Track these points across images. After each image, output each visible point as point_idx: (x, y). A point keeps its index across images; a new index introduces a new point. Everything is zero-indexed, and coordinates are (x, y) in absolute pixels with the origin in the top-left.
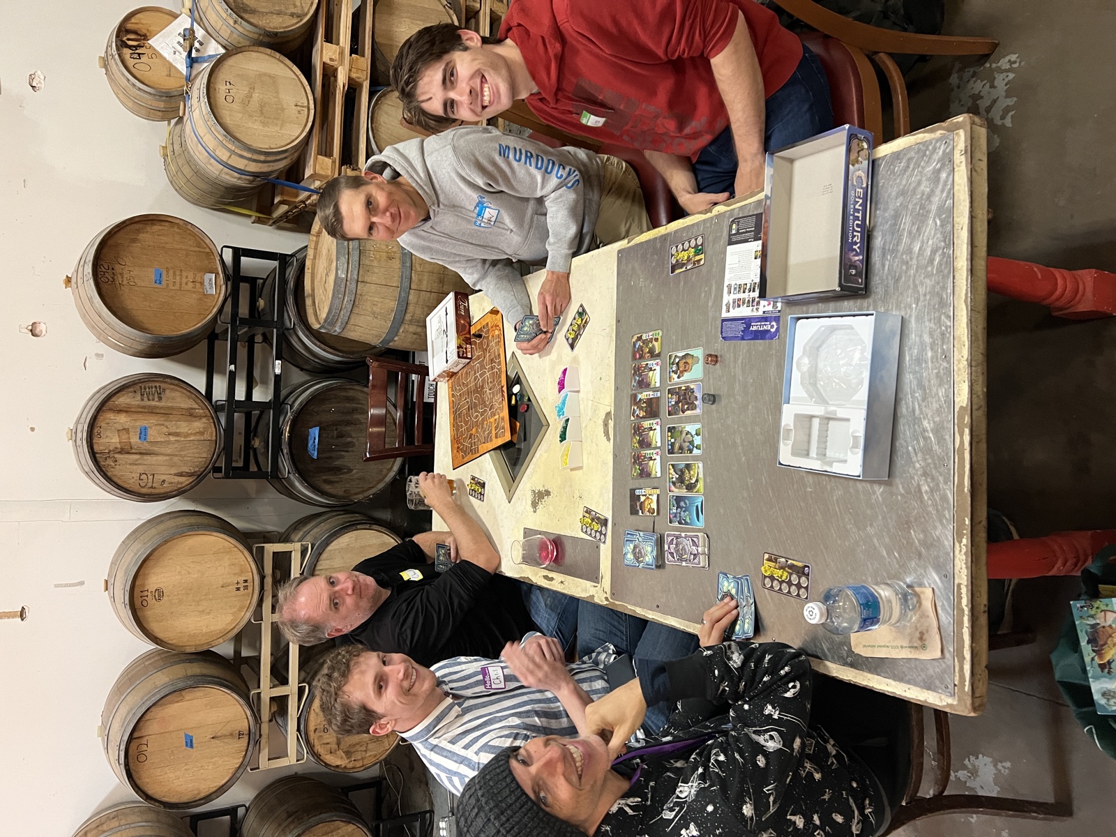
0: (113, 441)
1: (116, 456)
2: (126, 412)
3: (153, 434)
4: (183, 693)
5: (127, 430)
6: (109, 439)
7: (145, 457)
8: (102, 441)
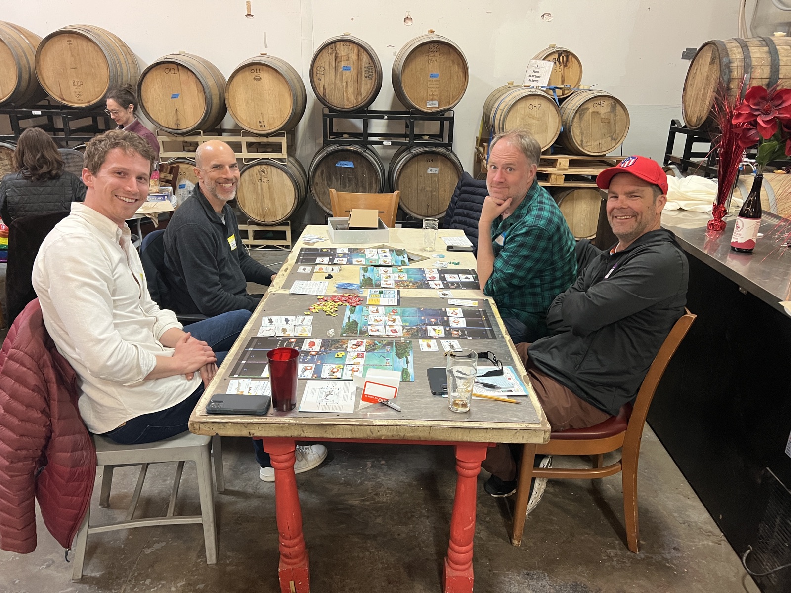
0: (342, 53)
1: (334, 54)
2: (358, 59)
3: (347, 74)
4: (202, 93)
5: (348, 60)
6: (343, 50)
7: (333, 70)
8: (342, 46)
